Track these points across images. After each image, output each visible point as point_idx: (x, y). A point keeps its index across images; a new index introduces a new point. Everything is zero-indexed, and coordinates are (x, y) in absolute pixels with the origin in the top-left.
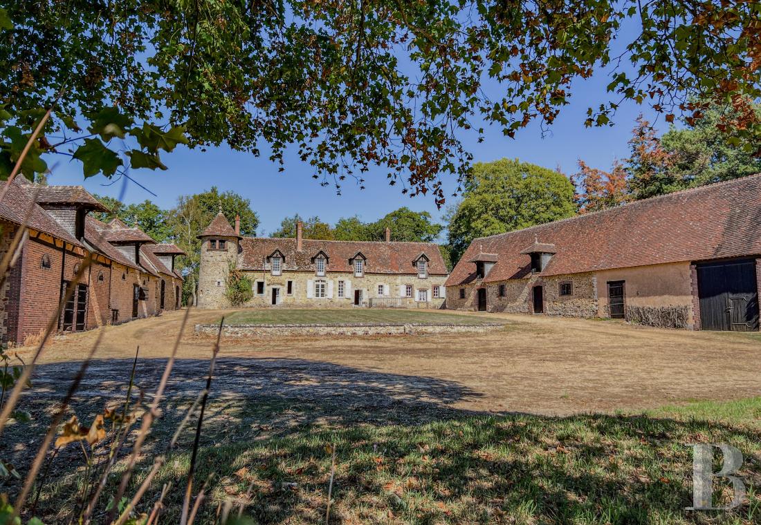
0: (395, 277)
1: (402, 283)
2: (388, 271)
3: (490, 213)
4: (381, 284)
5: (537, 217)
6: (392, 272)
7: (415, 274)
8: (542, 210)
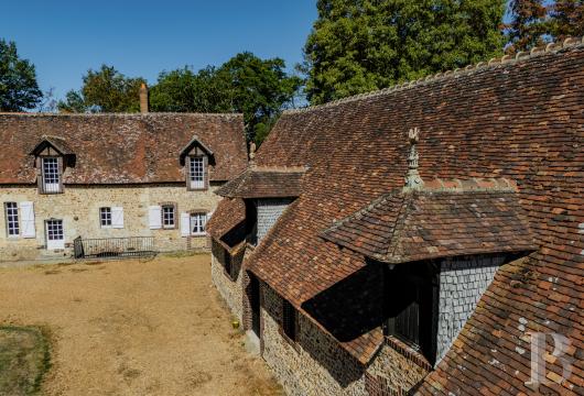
0: (135, 190)
1: (153, 202)
2: (119, 179)
3: (350, 54)
4: (105, 205)
5: (436, 60)
6: (127, 181)
7: (182, 184)
8: (446, 45)
